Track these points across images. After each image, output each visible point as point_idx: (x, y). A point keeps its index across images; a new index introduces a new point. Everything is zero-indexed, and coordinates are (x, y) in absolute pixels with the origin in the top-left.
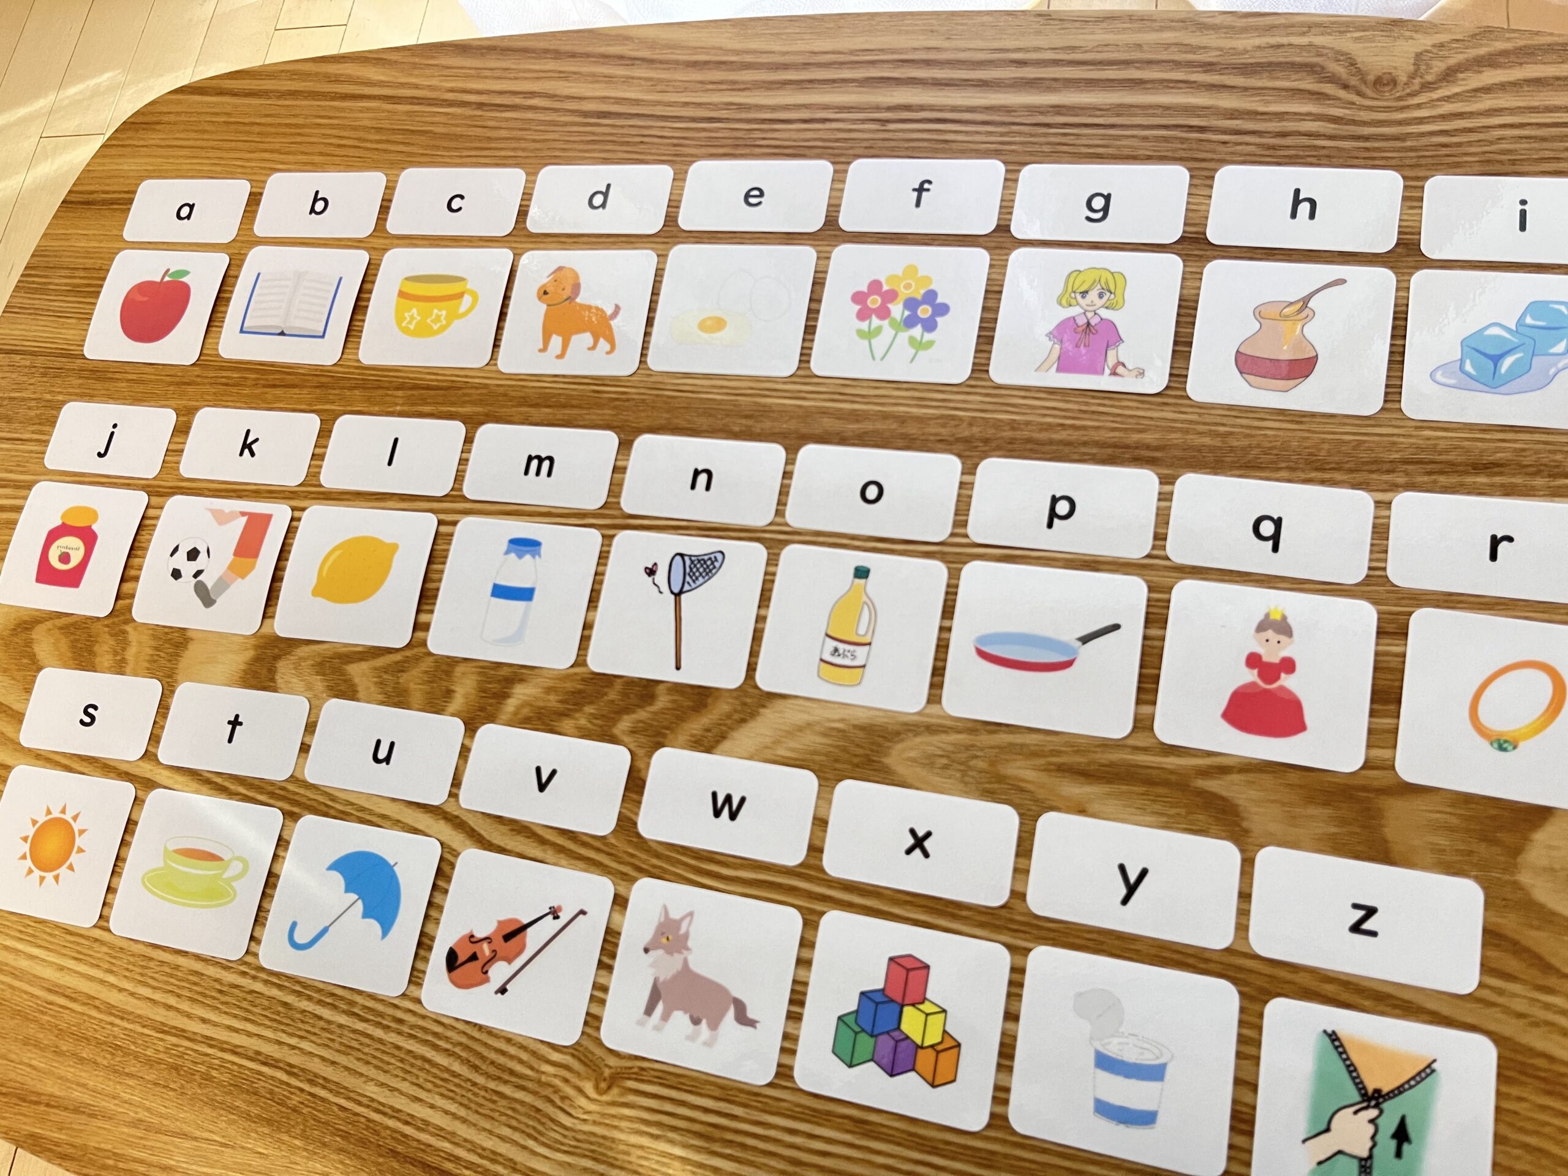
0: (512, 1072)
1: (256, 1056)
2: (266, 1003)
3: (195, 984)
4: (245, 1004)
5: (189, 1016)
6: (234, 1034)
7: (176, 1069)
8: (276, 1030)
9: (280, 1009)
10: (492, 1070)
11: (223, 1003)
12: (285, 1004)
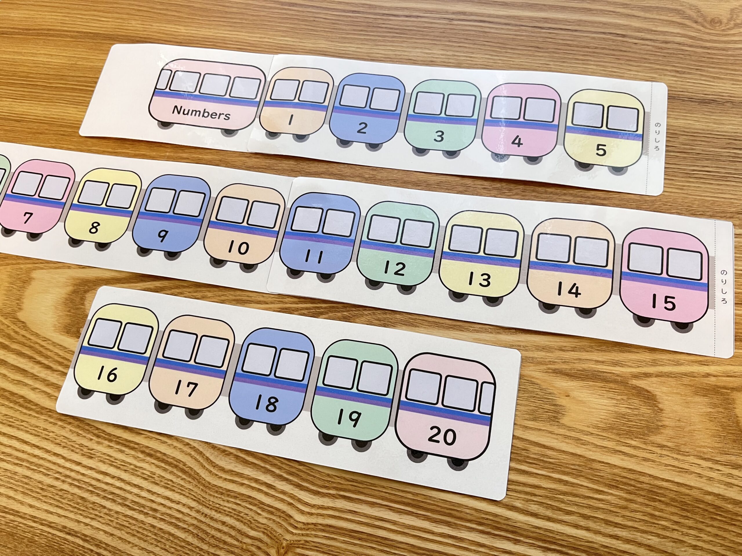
0: (225, 543)
1: (63, 529)
2: (70, 497)
3: (26, 484)
4: (57, 497)
5: (22, 503)
6: (50, 515)
7: (12, 535)
8: (76, 513)
9: (79, 501)
10: (212, 541)
11: (43, 496)
12: (82, 498)
